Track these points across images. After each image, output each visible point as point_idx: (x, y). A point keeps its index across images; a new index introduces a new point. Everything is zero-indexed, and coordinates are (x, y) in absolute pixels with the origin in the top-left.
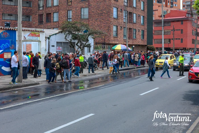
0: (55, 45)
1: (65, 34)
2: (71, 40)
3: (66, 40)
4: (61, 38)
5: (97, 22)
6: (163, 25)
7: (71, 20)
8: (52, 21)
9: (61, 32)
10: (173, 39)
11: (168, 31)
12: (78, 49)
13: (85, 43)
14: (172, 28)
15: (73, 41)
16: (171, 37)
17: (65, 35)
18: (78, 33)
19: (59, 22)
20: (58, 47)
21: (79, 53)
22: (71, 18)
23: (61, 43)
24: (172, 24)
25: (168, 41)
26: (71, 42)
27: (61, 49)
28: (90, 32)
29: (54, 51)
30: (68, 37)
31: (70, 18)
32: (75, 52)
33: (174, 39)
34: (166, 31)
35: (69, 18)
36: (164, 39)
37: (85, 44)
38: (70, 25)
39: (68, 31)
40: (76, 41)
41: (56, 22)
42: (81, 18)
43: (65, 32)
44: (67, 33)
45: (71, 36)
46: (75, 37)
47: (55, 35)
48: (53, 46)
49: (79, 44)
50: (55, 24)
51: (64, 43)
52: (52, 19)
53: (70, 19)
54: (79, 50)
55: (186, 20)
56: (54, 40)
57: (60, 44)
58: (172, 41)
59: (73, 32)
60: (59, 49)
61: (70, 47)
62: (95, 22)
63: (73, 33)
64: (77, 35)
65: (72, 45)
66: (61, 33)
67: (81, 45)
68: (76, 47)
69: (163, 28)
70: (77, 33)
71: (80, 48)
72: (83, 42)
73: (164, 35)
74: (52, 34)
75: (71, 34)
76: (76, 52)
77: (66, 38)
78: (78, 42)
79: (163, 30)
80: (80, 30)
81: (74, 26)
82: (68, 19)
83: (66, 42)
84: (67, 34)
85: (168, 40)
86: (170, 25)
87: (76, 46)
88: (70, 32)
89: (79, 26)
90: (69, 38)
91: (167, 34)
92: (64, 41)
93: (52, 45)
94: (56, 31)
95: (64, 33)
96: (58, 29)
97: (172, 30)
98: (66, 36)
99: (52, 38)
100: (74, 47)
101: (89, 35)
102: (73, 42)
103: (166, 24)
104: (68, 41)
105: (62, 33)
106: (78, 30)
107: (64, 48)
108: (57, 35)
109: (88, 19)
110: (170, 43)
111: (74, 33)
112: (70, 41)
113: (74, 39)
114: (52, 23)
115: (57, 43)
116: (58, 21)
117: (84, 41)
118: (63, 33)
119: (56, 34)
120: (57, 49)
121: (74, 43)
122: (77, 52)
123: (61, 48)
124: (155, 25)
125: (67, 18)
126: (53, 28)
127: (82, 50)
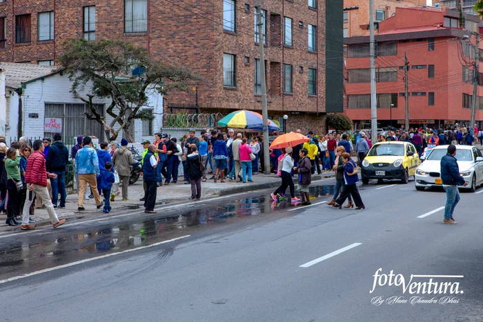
0: (41, 111)
1: (72, 78)
2: (91, 97)
3: (76, 97)
4: (59, 90)
5: (173, 42)
6: (372, 51)
7: (93, 37)
8: (33, 38)
9: (61, 72)
10: (404, 94)
11: (389, 70)
12: (112, 125)
13: (134, 106)
14: (401, 62)
15: (96, 100)
16: (399, 87)
17: (72, 83)
18: (113, 77)
19: (57, 43)
20: (48, 120)
21: (116, 136)
22: (94, 31)
23: (60, 105)
24: (402, 49)
25: (390, 101)
26: (91, 104)
27: (59, 125)
28: (150, 74)
29: (35, 131)
30: (83, 89)
31: (91, 30)
32: (105, 134)
33: (409, 93)
34: (383, 70)
35: (86, 30)
36: (378, 95)
37: (136, 109)
38: (89, 53)
39: (82, 70)
40: (108, 101)
41: (45, 42)
42: (125, 32)
43: (72, 72)
44: (79, 74)
45: (90, 83)
46: (104, 89)
47: (39, 82)
48: (34, 116)
49: (116, 111)
50: (44, 47)
51: (68, 105)
52: (33, 31)
53: (89, 32)
54: (117, 126)
55: (445, 36)
56: (36, 97)
57: (55, 110)
58: (400, 100)
59: (96, 73)
60: (54, 126)
61: (89, 117)
62: (167, 44)
63: (97, 76)
64: (109, 82)
65: (93, 111)
66: (58, 75)
67: (122, 113)
68: (108, 120)
69: (372, 60)
70: (109, 76)
71: (121, 122)
72: (130, 104)
73: (378, 81)
74: (31, 79)
75: (93, 79)
76: (108, 133)
77: (77, 90)
78: (114, 104)
79: (372, 66)
80: (120, 65)
81: (99, 53)
82: (84, 32)
83: (75, 102)
84: (80, 78)
85: (390, 97)
86: (395, 53)
87: (107, 115)
88: (88, 73)
89: (116, 53)
90: (87, 90)
91: (387, 80)
92: (69, 99)
93: (31, 112)
94: (45, 69)
95: (69, 74)
96: (52, 63)
97: (401, 67)
98: (75, 85)
99: (30, 90)
100: (98, 119)
101: (148, 82)
102: (96, 105)
103: (382, 51)
104: (80, 102)
105: (61, 75)
106: (115, 67)
107: (69, 120)
108: (47, 81)
109: (146, 35)
110: (396, 106)
111: (102, 75)
112: (87, 99)
113: (100, 94)
114: (34, 47)
115: (47, 105)
116: (52, 38)
117: (131, 100)
118: (66, 76)
119: (42, 79)
120: (46, 125)
121: (102, 106)
122: (111, 135)
123: (59, 121)
124: (351, 53)
125: (81, 31)
126: (38, 61)
127: (125, 128)
